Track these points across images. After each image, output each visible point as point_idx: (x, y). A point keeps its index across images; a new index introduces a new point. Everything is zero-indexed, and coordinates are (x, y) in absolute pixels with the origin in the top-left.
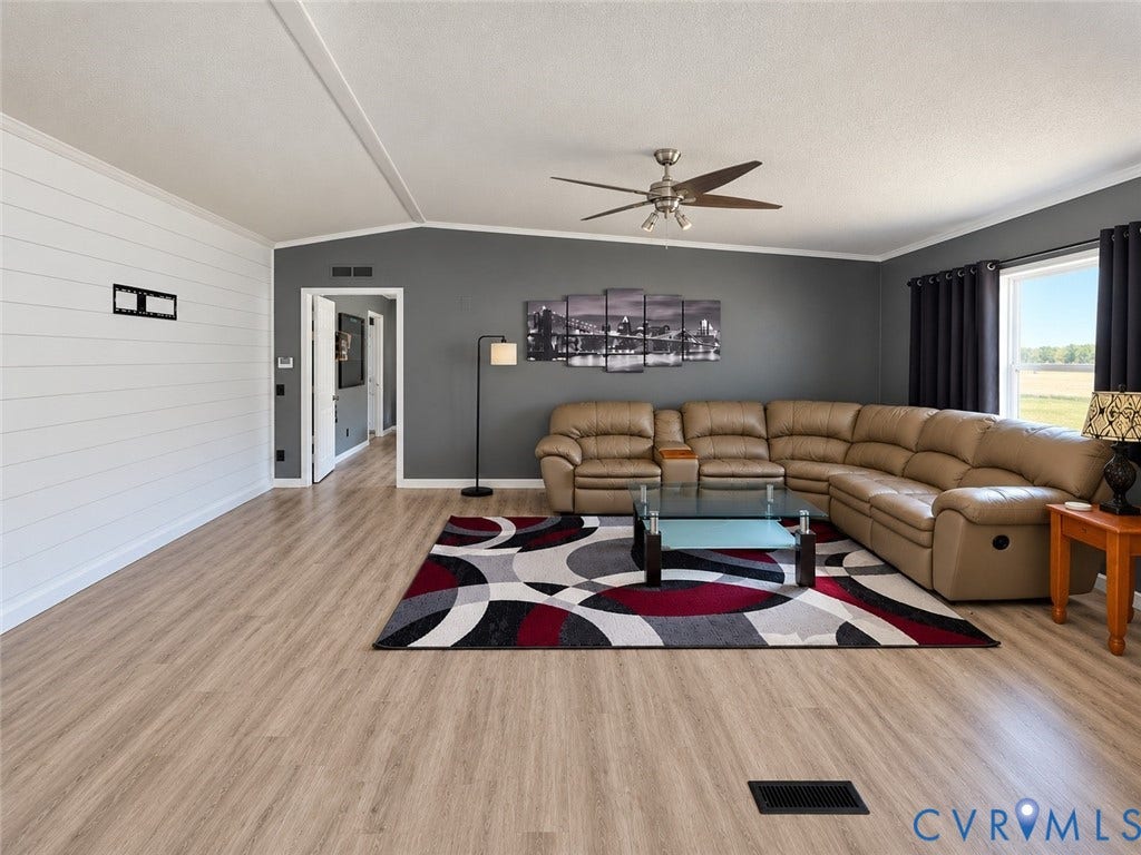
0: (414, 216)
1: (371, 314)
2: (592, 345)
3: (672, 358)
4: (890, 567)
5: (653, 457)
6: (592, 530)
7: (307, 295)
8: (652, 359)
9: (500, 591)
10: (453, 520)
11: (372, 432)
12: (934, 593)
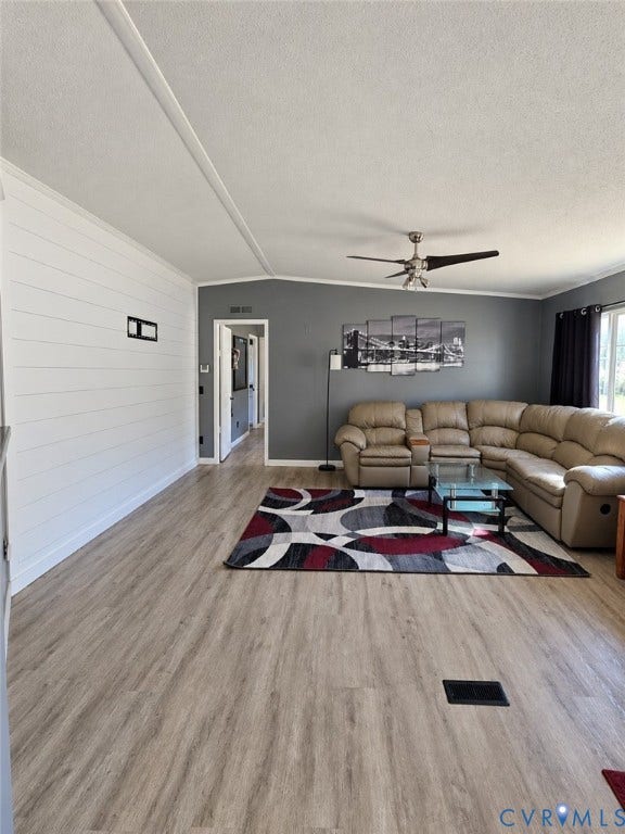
0: (266, 271)
1: (252, 336)
2: (384, 356)
3: (433, 366)
4: (537, 527)
5: (406, 443)
6: (360, 500)
7: (217, 324)
8: (420, 366)
9: (299, 537)
10: (272, 490)
11: (251, 425)
12: (561, 543)
